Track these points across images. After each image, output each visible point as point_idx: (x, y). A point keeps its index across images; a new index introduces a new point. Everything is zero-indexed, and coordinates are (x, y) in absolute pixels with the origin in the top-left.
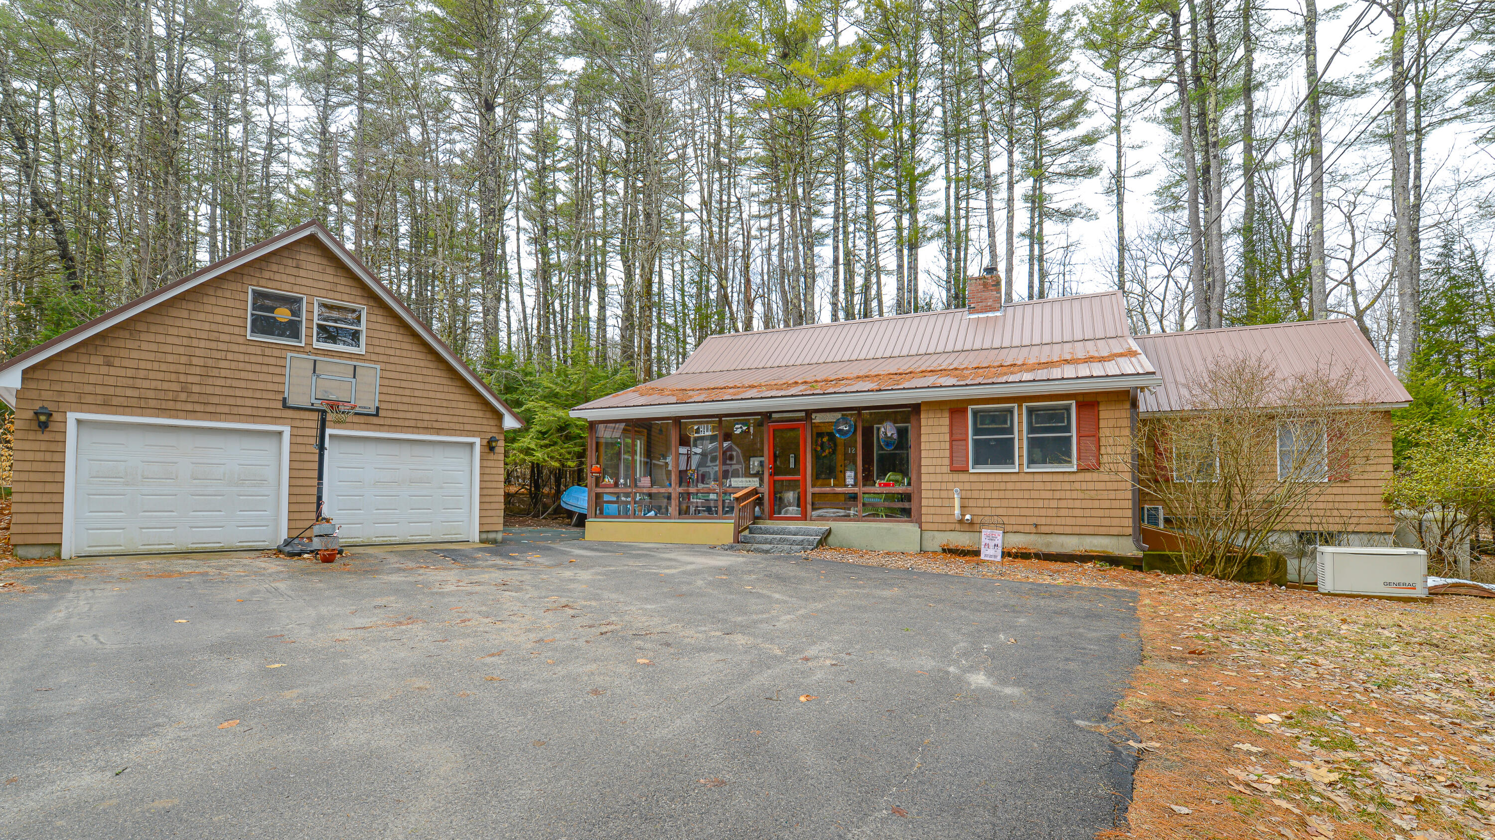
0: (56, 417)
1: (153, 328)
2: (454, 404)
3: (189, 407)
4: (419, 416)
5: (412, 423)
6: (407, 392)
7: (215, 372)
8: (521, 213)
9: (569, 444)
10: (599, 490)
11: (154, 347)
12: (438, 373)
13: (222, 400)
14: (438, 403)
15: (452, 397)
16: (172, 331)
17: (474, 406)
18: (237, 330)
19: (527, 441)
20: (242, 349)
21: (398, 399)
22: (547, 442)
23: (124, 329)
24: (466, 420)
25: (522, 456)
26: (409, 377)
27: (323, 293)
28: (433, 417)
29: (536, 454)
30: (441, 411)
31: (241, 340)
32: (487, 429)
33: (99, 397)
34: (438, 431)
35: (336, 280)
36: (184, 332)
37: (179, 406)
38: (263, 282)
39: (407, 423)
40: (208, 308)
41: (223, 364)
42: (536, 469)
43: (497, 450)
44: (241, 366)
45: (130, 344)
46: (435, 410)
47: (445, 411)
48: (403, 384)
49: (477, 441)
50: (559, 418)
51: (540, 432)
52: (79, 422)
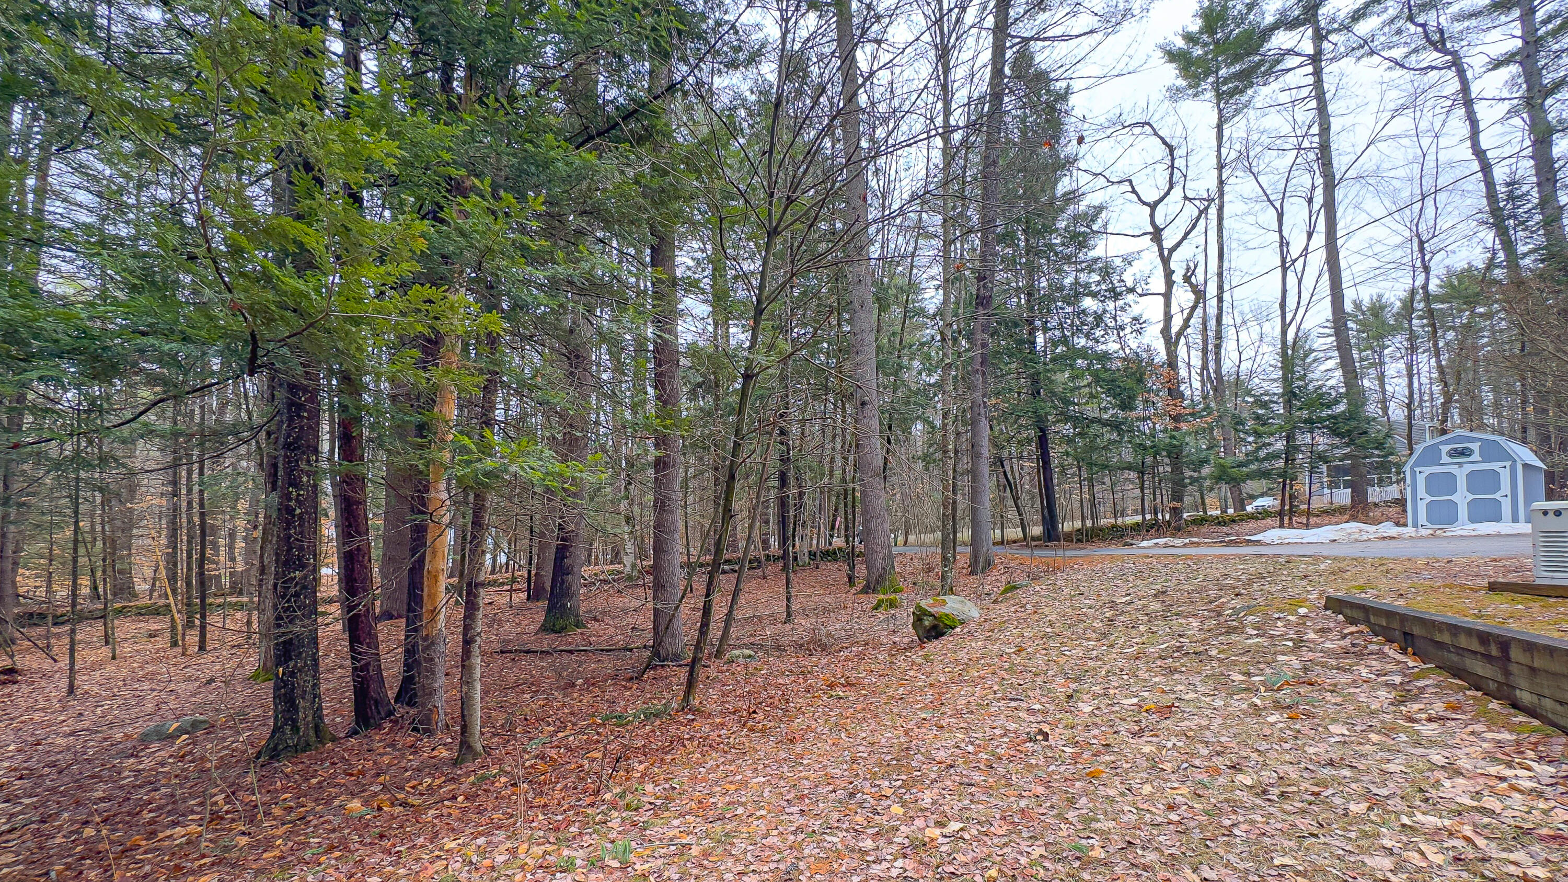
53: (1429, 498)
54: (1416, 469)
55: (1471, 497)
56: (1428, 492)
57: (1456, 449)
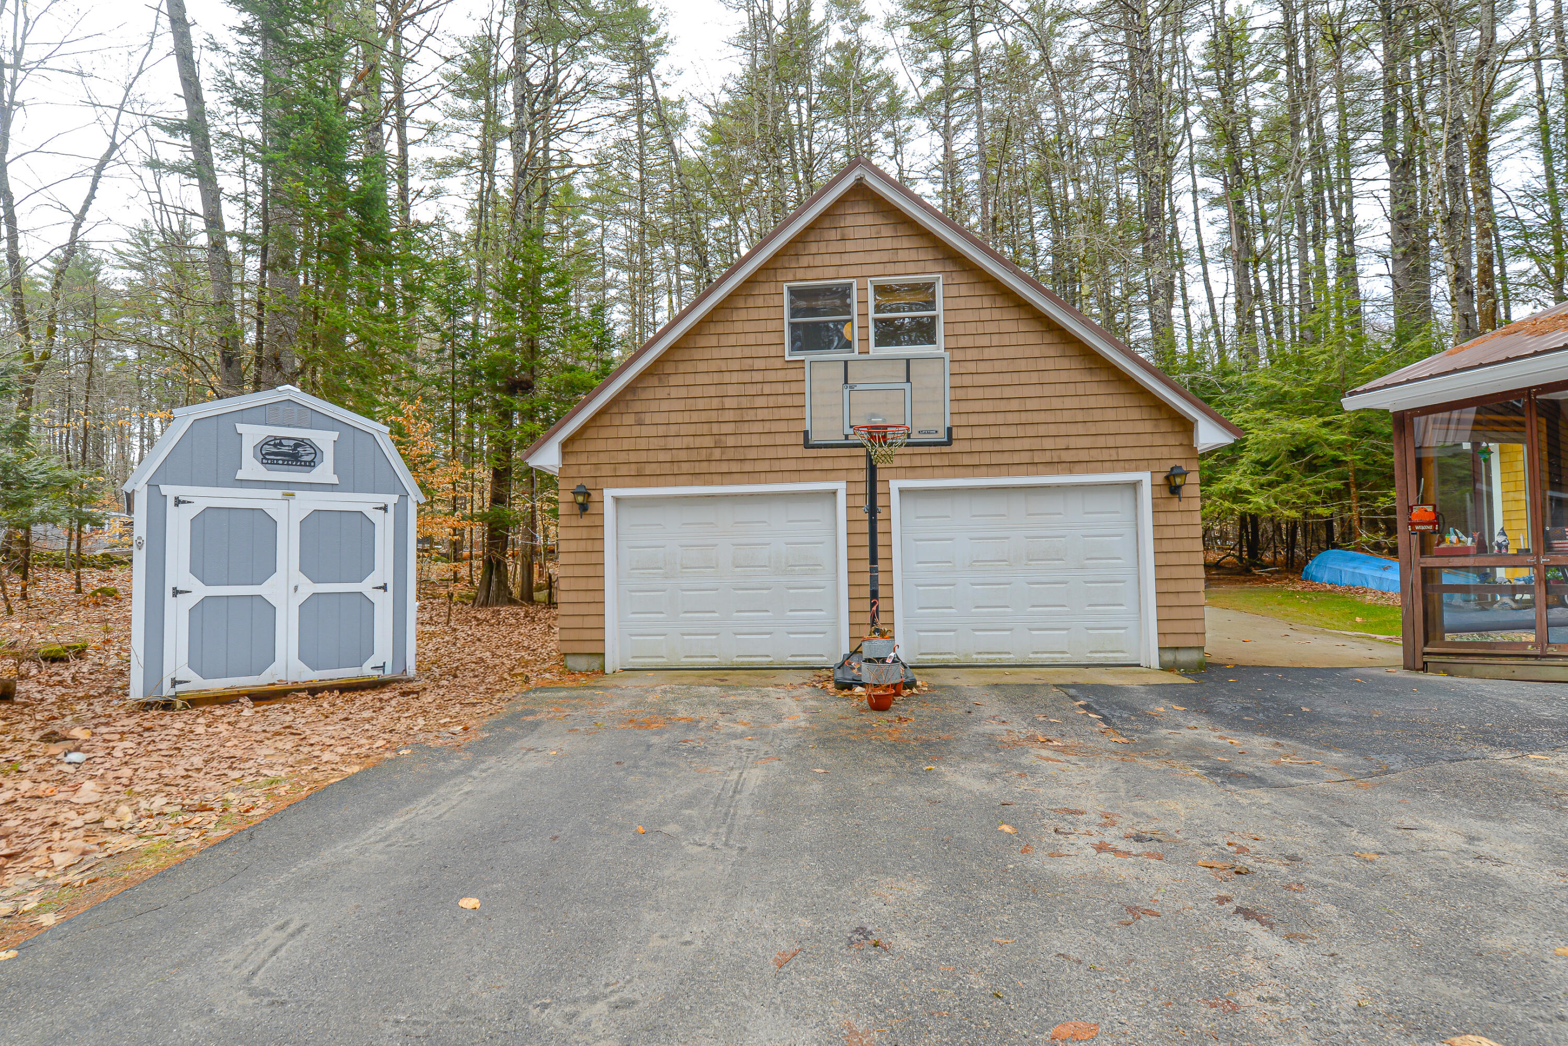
0: (595, 496)
1: (682, 367)
2: (1097, 415)
3: (724, 467)
4: (1036, 444)
5: (1025, 457)
6: (1014, 405)
7: (750, 415)
8: (1197, 168)
9: (1316, 478)
10: (1430, 562)
11: (683, 392)
12: (1065, 363)
13: (761, 453)
14: (1067, 416)
15: (1092, 402)
16: (702, 367)
17: (1135, 414)
18: (773, 351)
19: (1234, 479)
20: (781, 375)
21: (1000, 418)
22: (1272, 477)
23: (652, 374)
24: (1120, 440)
25: (1227, 504)
26: (1015, 378)
27: (879, 269)
28: (1061, 442)
29: (1253, 499)
30: (1073, 429)
31: (778, 363)
32: (1165, 453)
33: (633, 466)
34: (1071, 466)
35: (897, 244)
36: (713, 366)
37: (714, 467)
38: (800, 274)
39: (1016, 458)
40: (738, 327)
41: (760, 402)
42: (1248, 523)
43: (1186, 491)
44: (781, 400)
45: (661, 393)
46: (1063, 429)
47: (1080, 429)
48: (1008, 392)
49: (1145, 477)
50: (1294, 434)
51: (1258, 462)
52: (617, 500)
53: (200, 590)
54: (170, 491)
55: (308, 588)
56: (199, 569)
57: (278, 442)
